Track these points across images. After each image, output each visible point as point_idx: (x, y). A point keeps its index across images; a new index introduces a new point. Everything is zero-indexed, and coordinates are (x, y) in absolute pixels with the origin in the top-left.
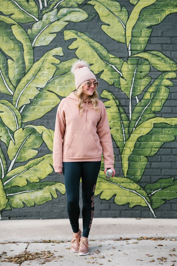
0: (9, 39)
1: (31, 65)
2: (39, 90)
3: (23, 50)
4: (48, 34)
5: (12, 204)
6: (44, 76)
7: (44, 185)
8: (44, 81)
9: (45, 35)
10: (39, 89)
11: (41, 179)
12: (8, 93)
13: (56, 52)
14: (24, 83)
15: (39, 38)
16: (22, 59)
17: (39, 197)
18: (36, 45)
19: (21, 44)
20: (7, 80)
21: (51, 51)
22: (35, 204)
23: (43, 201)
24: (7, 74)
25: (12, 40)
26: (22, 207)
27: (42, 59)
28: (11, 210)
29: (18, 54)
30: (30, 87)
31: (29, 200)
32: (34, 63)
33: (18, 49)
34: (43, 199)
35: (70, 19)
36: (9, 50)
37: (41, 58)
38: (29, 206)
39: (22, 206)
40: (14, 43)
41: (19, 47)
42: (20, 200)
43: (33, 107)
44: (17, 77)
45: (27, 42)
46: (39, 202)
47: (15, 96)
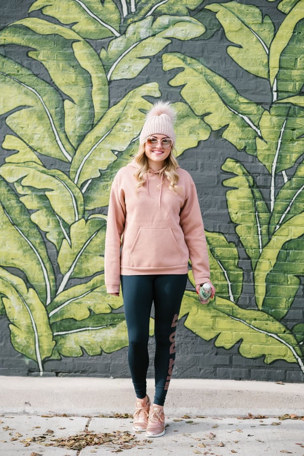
0: (68, 66)
1: (105, 112)
2: (116, 155)
3: (92, 86)
4: (135, 59)
5: (63, 350)
6: (126, 132)
7: (118, 318)
8: (125, 139)
9: (129, 61)
10: (116, 153)
11: (114, 308)
12: (63, 158)
13: (148, 91)
14: (91, 142)
15: (119, 64)
16: (89, 101)
17: (110, 339)
18: (115, 78)
19: (89, 75)
20: (62, 136)
21: (140, 88)
22: (102, 351)
23: (117, 346)
24: (62, 125)
25: (73, 67)
26: (79, 356)
27: (124, 101)
28: (61, 359)
29: (83, 91)
30: (101, 149)
31: (92, 344)
32: (109, 108)
33: (82, 84)
34: (116, 343)
35: (174, 34)
36: (68, 84)
37: (122, 99)
38: (91, 354)
39: (80, 354)
40: (77, 73)
41: (85, 79)
42: (77, 343)
43: (105, 183)
44: (79, 132)
45: (99, 72)
46: (109, 348)
47: (75, 163)
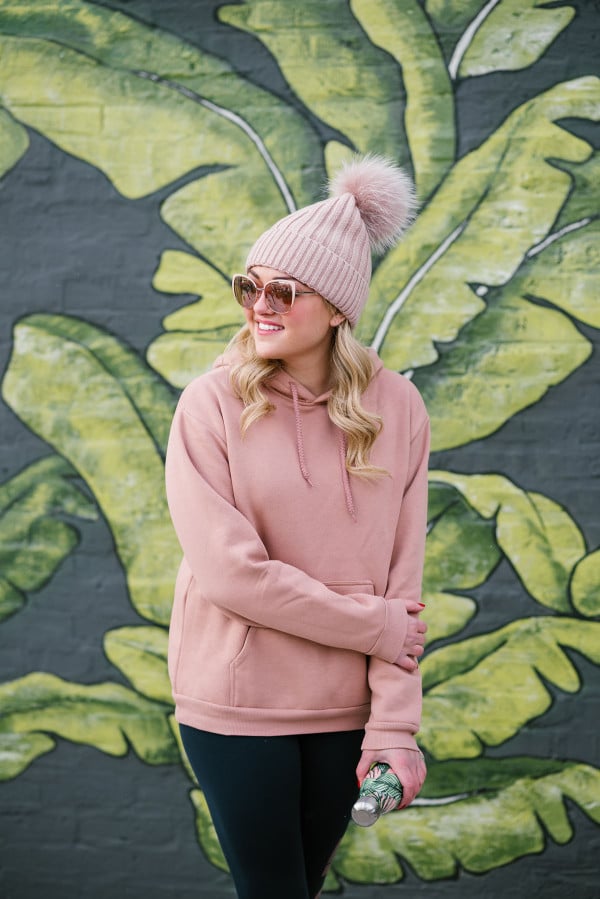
0: (335, 43)
1: (444, 171)
2: (484, 298)
3: (404, 98)
4: (529, 10)
5: (347, 863)
6: (510, 227)
7: (502, 773)
8: (506, 247)
9: (513, 18)
10: (482, 291)
11: (489, 742)
13: (572, 103)
14: (407, 262)
15: (482, 30)
16: (399, 142)
17: (480, 832)
18: (473, 69)
19: (394, 66)
21: (549, 96)
22: (458, 866)
23: (499, 853)
25: (349, 44)
26: (393, 880)
27: (499, 137)
28: (341, 890)
29: (379, 115)
30: (435, 281)
31: (430, 845)
32: (457, 159)
33: (375, 93)
34: (496, 844)
36: (336, 97)
37: (493, 132)
38: (428, 876)
39: (395, 874)
40: (361, 61)
41: (384, 79)
42: (385, 842)
43: (451, 381)
45: (423, 55)
46: (477, 859)
